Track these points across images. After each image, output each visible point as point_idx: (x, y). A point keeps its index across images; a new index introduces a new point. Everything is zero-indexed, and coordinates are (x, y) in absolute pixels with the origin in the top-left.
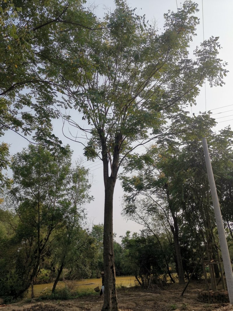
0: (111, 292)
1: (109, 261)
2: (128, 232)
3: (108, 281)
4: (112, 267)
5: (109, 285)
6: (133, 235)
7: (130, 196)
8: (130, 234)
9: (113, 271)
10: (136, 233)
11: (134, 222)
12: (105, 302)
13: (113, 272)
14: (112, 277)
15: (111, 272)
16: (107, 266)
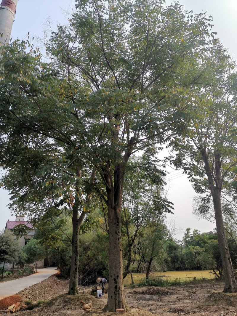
0: (231, 277)
1: (226, 254)
2: (188, 230)
3: (228, 269)
4: (229, 259)
5: (229, 272)
6: (194, 232)
7: (205, 198)
8: (190, 231)
9: (230, 261)
10: (197, 230)
11: (206, 220)
12: (226, 284)
13: (230, 263)
14: (230, 266)
15: (229, 262)
16: (225, 257)
